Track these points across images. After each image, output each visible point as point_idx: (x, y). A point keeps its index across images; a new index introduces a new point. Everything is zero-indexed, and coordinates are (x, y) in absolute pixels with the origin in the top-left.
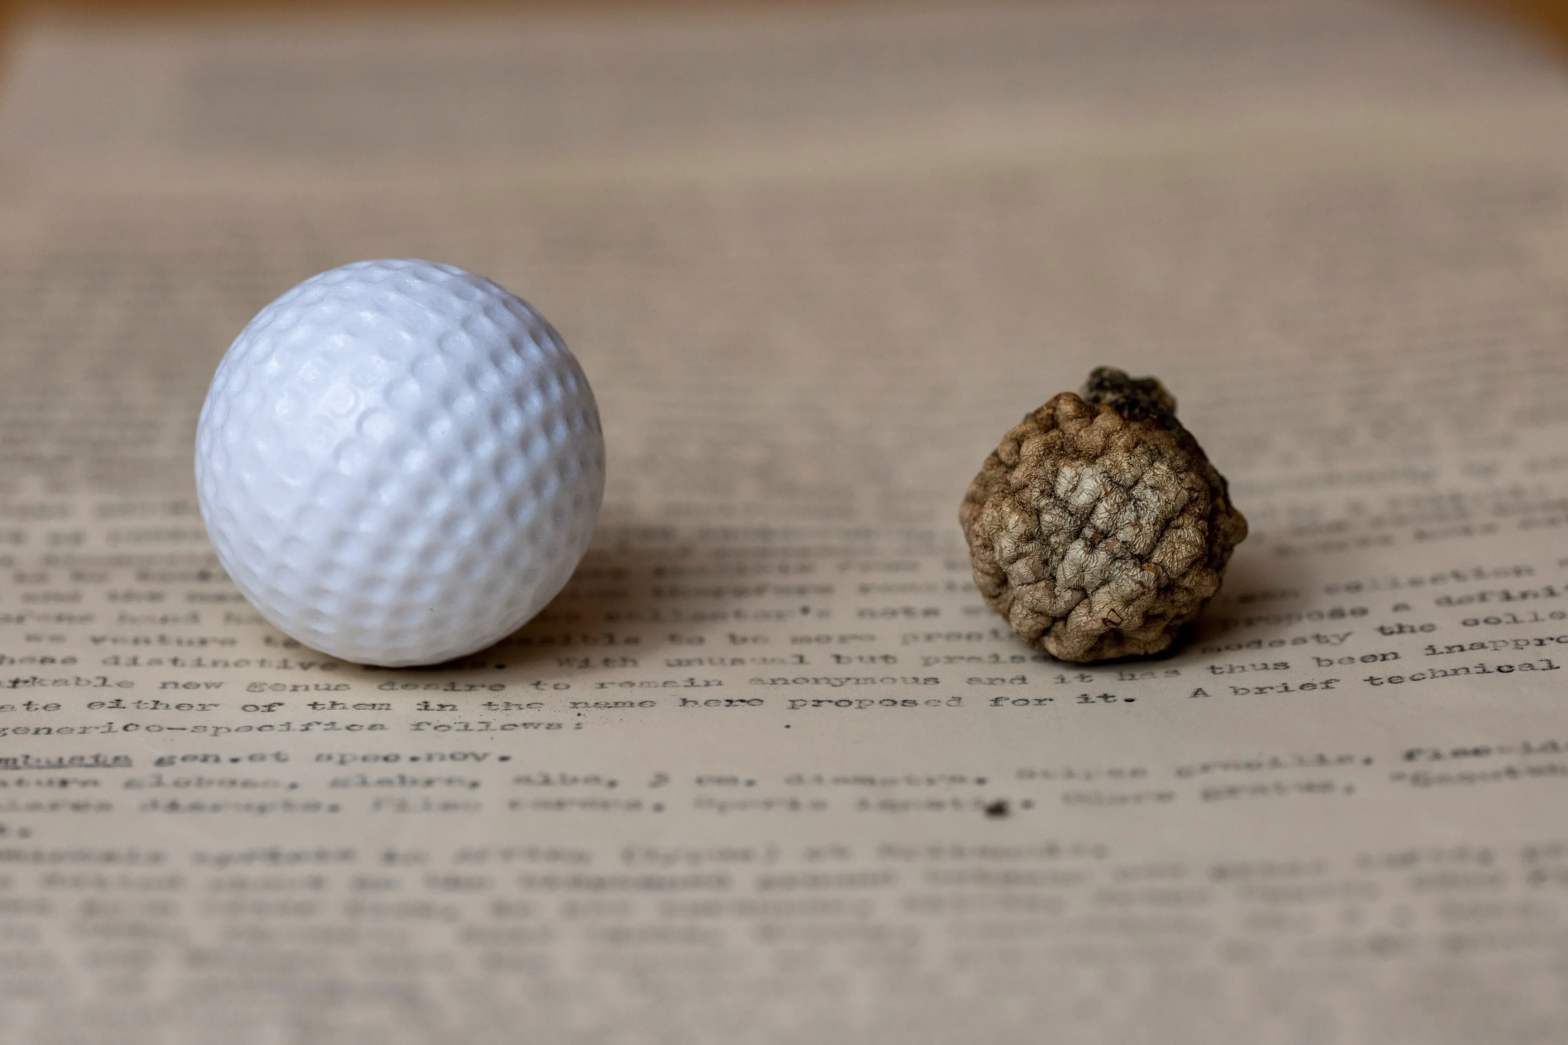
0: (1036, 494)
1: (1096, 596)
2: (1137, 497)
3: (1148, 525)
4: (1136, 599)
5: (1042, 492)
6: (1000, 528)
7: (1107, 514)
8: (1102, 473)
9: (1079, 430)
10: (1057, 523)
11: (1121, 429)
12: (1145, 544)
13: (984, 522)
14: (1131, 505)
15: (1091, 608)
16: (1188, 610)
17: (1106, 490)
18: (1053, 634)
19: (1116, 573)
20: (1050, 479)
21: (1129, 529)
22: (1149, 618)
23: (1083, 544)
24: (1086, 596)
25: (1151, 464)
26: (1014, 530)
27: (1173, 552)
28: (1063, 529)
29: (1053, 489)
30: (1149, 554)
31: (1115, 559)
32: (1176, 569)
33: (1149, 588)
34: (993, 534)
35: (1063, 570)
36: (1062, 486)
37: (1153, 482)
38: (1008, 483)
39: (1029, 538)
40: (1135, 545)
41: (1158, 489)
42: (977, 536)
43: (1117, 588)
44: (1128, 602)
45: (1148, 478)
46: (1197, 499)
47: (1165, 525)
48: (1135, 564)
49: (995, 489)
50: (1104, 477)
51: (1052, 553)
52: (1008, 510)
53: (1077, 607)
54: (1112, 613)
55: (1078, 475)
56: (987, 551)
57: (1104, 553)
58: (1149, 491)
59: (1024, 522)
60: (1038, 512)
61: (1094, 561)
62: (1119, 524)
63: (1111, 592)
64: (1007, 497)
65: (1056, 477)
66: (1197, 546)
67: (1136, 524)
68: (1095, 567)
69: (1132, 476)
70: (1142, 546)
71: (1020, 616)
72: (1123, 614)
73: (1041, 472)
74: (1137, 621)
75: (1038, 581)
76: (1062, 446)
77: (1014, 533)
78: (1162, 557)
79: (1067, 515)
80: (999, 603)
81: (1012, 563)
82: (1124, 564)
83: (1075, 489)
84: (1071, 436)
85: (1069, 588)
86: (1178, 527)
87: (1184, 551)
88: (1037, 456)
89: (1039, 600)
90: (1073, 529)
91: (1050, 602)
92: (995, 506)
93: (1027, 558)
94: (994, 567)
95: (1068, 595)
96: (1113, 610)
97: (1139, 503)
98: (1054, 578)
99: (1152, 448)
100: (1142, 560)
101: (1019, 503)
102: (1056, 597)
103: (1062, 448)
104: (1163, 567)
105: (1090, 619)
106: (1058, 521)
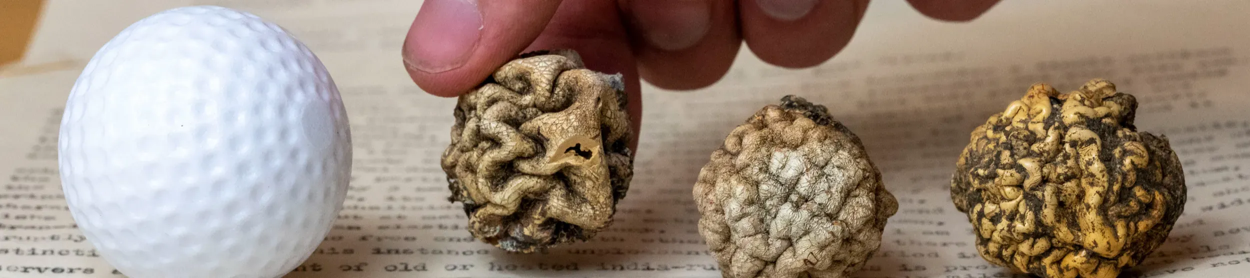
0: (756, 170)
1: (800, 243)
2: (827, 173)
3: (836, 193)
4: (828, 246)
5: (760, 169)
6: (729, 196)
7: (808, 183)
8: (803, 155)
9: (784, 128)
10: (772, 190)
11: (814, 127)
12: (835, 206)
13: (717, 192)
14: (824, 178)
15: (795, 253)
16: (859, 259)
17: (807, 167)
18: (765, 275)
19: (814, 226)
20: (766, 160)
21: (824, 195)
22: (836, 262)
23: (790, 205)
24: (791, 245)
25: (837, 152)
26: (740, 196)
27: (854, 213)
28: (776, 195)
29: (767, 167)
30: (837, 213)
31: (814, 216)
32: (855, 225)
33: (837, 237)
34: (724, 200)
35: (776, 224)
36: (775, 164)
37: (838, 163)
38: (734, 166)
39: (751, 202)
40: (827, 207)
41: (842, 168)
42: (711, 203)
43: (815, 237)
44: (822, 248)
45: (835, 161)
46: (868, 177)
47: (848, 194)
48: (827, 220)
49: (724, 170)
50: (805, 158)
51: (766, 214)
52: (735, 182)
53: (785, 253)
54: (811, 255)
55: (787, 157)
56: (717, 214)
57: (806, 211)
58: (836, 170)
59: (748, 190)
60: (757, 184)
61: (799, 217)
62: (816, 191)
63: (811, 240)
64: (732, 175)
65: (770, 159)
66: (870, 209)
67: (828, 191)
68: (800, 221)
69: (824, 159)
70: (832, 207)
71: (742, 261)
72: (819, 256)
73: (759, 155)
74: (828, 262)
75: (757, 234)
76: (772, 139)
77: (740, 199)
78: (846, 216)
79: (779, 185)
80: (723, 255)
81: (738, 221)
82: (820, 219)
83: (784, 167)
84: (778, 132)
85: (780, 238)
86: (856, 196)
87: (861, 213)
88: (756, 145)
89: (757, 248)
90: (783, 195)
91: (765, 249)
92: (725, 180)
93: (749, 217)
94: (722, 227)
95: (778, 244)
96: (812, 253)
97: (829, 177)
98: (768, 233)
99: (836, 141)
100: (832, 217)
101: (742, 178)
102: (769, 245)
103: (772, 140)
104: (847, 224)
105: (794, 260)
106: (772, 189)
